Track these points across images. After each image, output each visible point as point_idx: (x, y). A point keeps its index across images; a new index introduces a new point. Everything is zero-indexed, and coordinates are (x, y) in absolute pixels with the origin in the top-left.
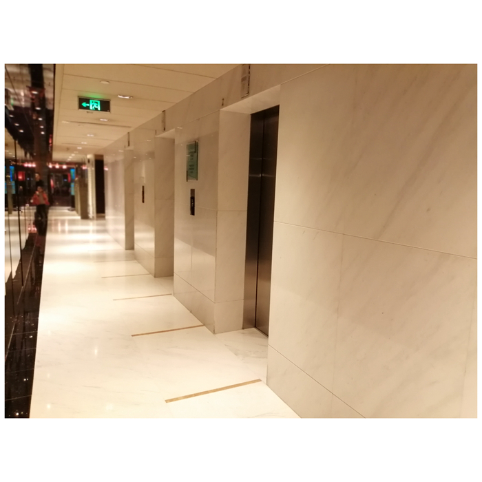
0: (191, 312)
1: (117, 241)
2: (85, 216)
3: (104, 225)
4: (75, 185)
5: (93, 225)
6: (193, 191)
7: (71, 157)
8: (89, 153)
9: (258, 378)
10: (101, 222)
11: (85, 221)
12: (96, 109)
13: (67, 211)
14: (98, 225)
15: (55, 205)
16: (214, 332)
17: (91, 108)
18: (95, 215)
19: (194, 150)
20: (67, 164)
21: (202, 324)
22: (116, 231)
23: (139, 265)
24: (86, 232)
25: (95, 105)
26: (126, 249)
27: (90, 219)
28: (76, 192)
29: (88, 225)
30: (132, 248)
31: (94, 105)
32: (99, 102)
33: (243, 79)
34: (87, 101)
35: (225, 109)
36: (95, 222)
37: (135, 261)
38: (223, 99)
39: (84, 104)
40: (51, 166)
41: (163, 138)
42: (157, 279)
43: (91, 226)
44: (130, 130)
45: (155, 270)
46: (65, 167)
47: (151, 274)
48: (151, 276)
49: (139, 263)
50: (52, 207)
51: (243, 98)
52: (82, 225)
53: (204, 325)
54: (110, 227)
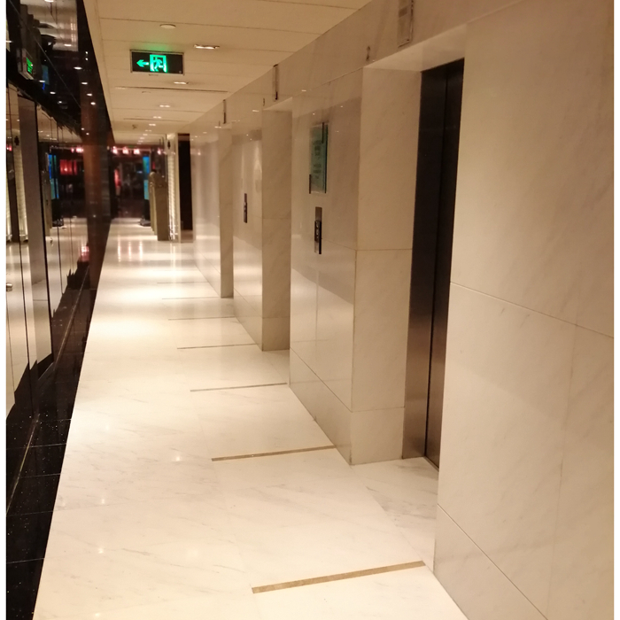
0: (315, 420)
1: (209, 281)
2: (164, 236)
3: (192, 252)
4: (149, 184)
5: (177, 251)
6: (319, 211)
7: (143, 138)
8: (170, 132)
9: (419, 560)
10: (187, 245)
11: (164, 244)
12: (161, 71)
13: (138, 226)
14: (184, 251)
15: (123, 216)
16: (350, 462)
17: (152, 69)
18: (179, 234)
19: (321, 139)
20: (140, 147)
21: (332, 444)
22: (208, 263)
23: (240, 326)
24: (166, 263)
25: (159, 62)
26: (222, 297)
27: (172, 241)
28: (150, 195)
29: (168, 251)
30: (231, 296)
31: (157, 63)
32: (164, 57)
33: (402, 13)
34: (146, 57)
35: (370, 66)
36: (180, 246)
37: (235, 319)
38: (369, 48)
39: (141, 63)
40: (115, 151)
41: (277, 112)
42: (266, 353)
43: (173, 252)
44: (225, 96)
45: (263, 339)
46: (137, 152)
47: (257, 344)
48: (257, 348)
49: (240, 322)
50: (116, 219)
51: (402, 46)
52: (160, 251)
53: (335, 446)
54: (201, 256)
